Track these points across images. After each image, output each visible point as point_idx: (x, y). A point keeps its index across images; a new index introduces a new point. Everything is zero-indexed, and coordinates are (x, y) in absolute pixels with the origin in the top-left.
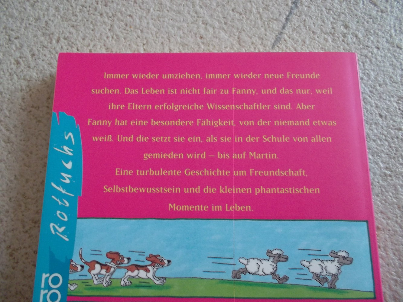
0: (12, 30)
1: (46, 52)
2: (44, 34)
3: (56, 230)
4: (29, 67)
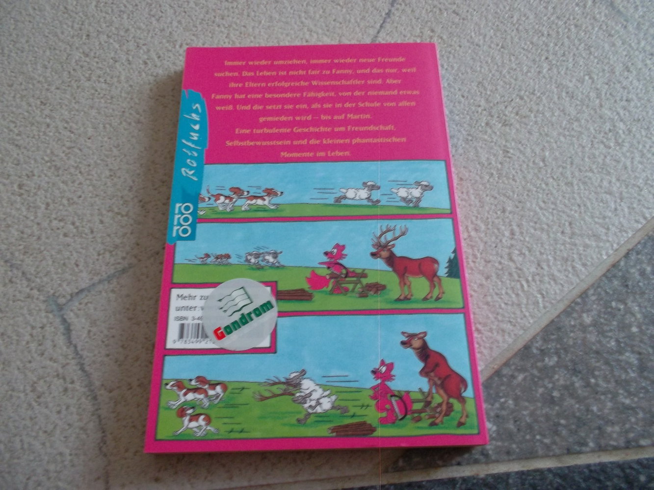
0: (140, 39)
1: (171, 55)
2: (168, 41)
3: (187, 173)
4: (156, 66)
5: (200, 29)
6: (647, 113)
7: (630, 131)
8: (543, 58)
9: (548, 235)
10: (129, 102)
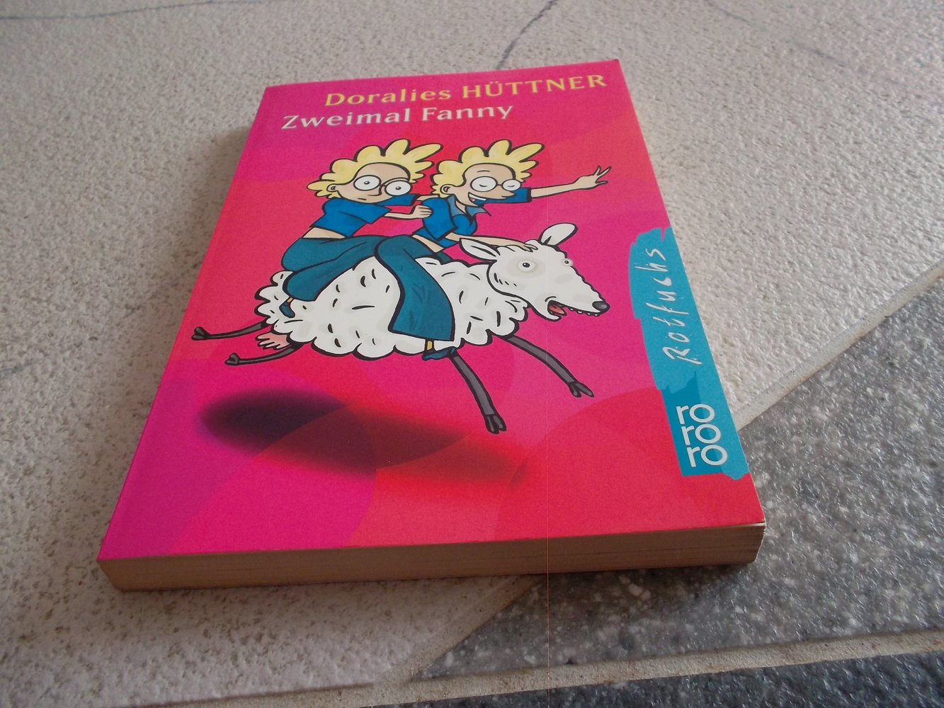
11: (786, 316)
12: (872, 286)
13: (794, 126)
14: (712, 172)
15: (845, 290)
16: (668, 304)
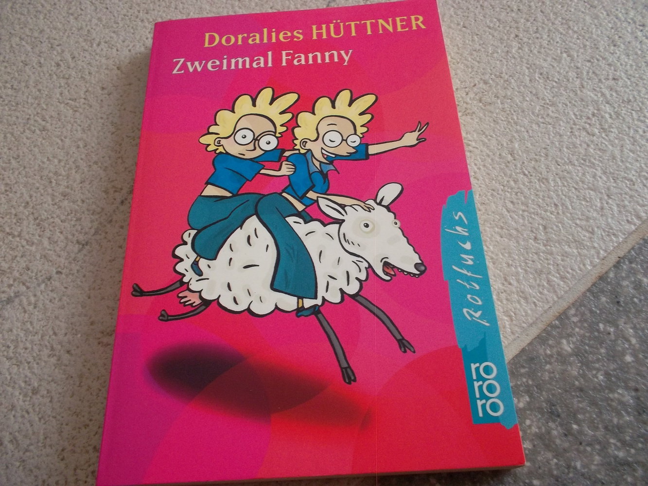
5: (121, 25)
6: (639, 92)
7: (618, 114)
8: (513, 36)
9: (518, 242)
10: (35, 108)
11: (549, 257)
12: (612, 229)
13: (568, 59)
14: (503, 110)
15: (593, 233)
16: (468, 268)
